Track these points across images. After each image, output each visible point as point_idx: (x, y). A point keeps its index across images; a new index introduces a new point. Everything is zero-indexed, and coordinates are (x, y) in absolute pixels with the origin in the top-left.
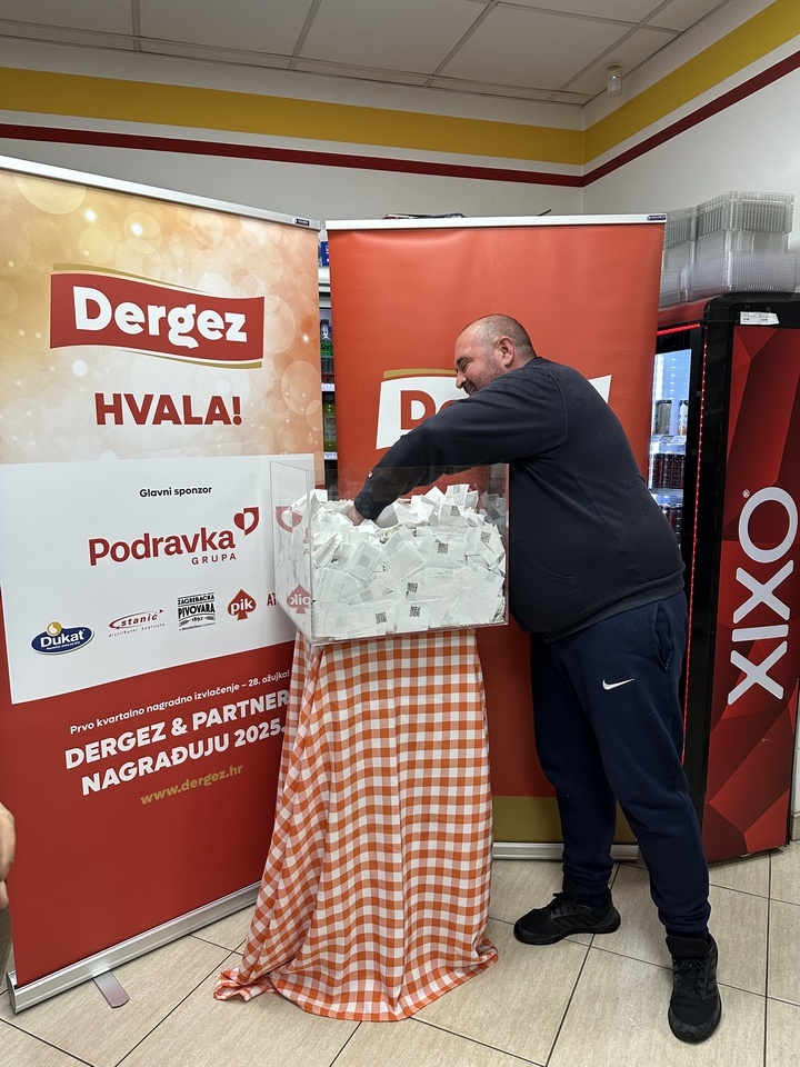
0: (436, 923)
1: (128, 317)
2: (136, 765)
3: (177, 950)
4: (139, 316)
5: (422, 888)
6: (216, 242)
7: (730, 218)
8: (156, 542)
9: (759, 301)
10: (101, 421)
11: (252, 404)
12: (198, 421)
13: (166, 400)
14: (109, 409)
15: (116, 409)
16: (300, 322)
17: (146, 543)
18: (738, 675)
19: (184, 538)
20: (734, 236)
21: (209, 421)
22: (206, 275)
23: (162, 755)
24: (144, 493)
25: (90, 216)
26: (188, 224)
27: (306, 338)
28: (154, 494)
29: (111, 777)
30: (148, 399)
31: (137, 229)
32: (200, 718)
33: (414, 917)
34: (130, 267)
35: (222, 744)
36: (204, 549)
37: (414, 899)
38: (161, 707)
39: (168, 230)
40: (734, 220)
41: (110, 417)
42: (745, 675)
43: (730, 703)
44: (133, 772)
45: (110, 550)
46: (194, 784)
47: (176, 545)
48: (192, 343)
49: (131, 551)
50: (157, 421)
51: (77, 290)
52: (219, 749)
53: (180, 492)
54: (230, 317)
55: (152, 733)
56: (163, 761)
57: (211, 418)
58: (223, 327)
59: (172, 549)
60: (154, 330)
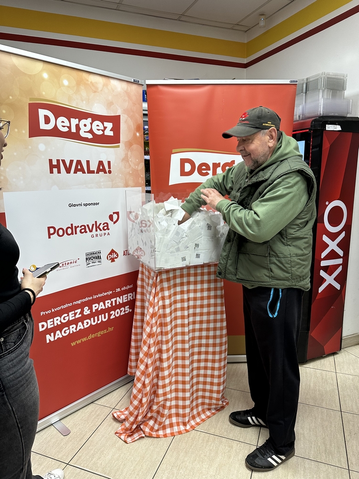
0: (204, 390)
1: (62, 123)
2: (69, 329)
3: (88, 410)
4: (67, 123)
5: (198, 376)
6: (100, 89)
7: (321, 84)
8: (76, 228)
9: (334, 120)
10: (52, 172)
11: (116, 165)
12: (93, 172)
13: (79, 162)
14: (55, 166)
15: (58, 166)
16: (135, 127)
17: (72, 228)
18: (323, 280)
19: (88, 225)
20: (323, 91)
21: (98, 172)
22: (96, 105)
23: (80, 324)
24: (71, 205)
25: (45, 75)
26: (88, 81)
27: (138, 134)
28: (75, 205)
29: (59, 335)
30: (71, 162)
31: (66, 83)
32: (96, 307)
33: (195, 388)
34: (63, 101)
35: (105, 318)
36: (96, 231)
37: (195, 380)
38: (79, 302)
39: (79, 83)
40: (323, 85)
41: (55, 170)
42: (326, 280)
43: (319, 292)
44: (68, 332)
45: (56, 231)
46: (93, 336)
47: (84, 229)
48: (90, 136)
49: (65, 232)
50: (75, 172)
51: (40, 110)
52: (104, 320)
53: (86, 205)
54: (106, 124)
55: (75, 314)
56: (80, 326)
57: (98, 171)
58: (103, 129)
59: (83, 231)
60: (74, 130)
